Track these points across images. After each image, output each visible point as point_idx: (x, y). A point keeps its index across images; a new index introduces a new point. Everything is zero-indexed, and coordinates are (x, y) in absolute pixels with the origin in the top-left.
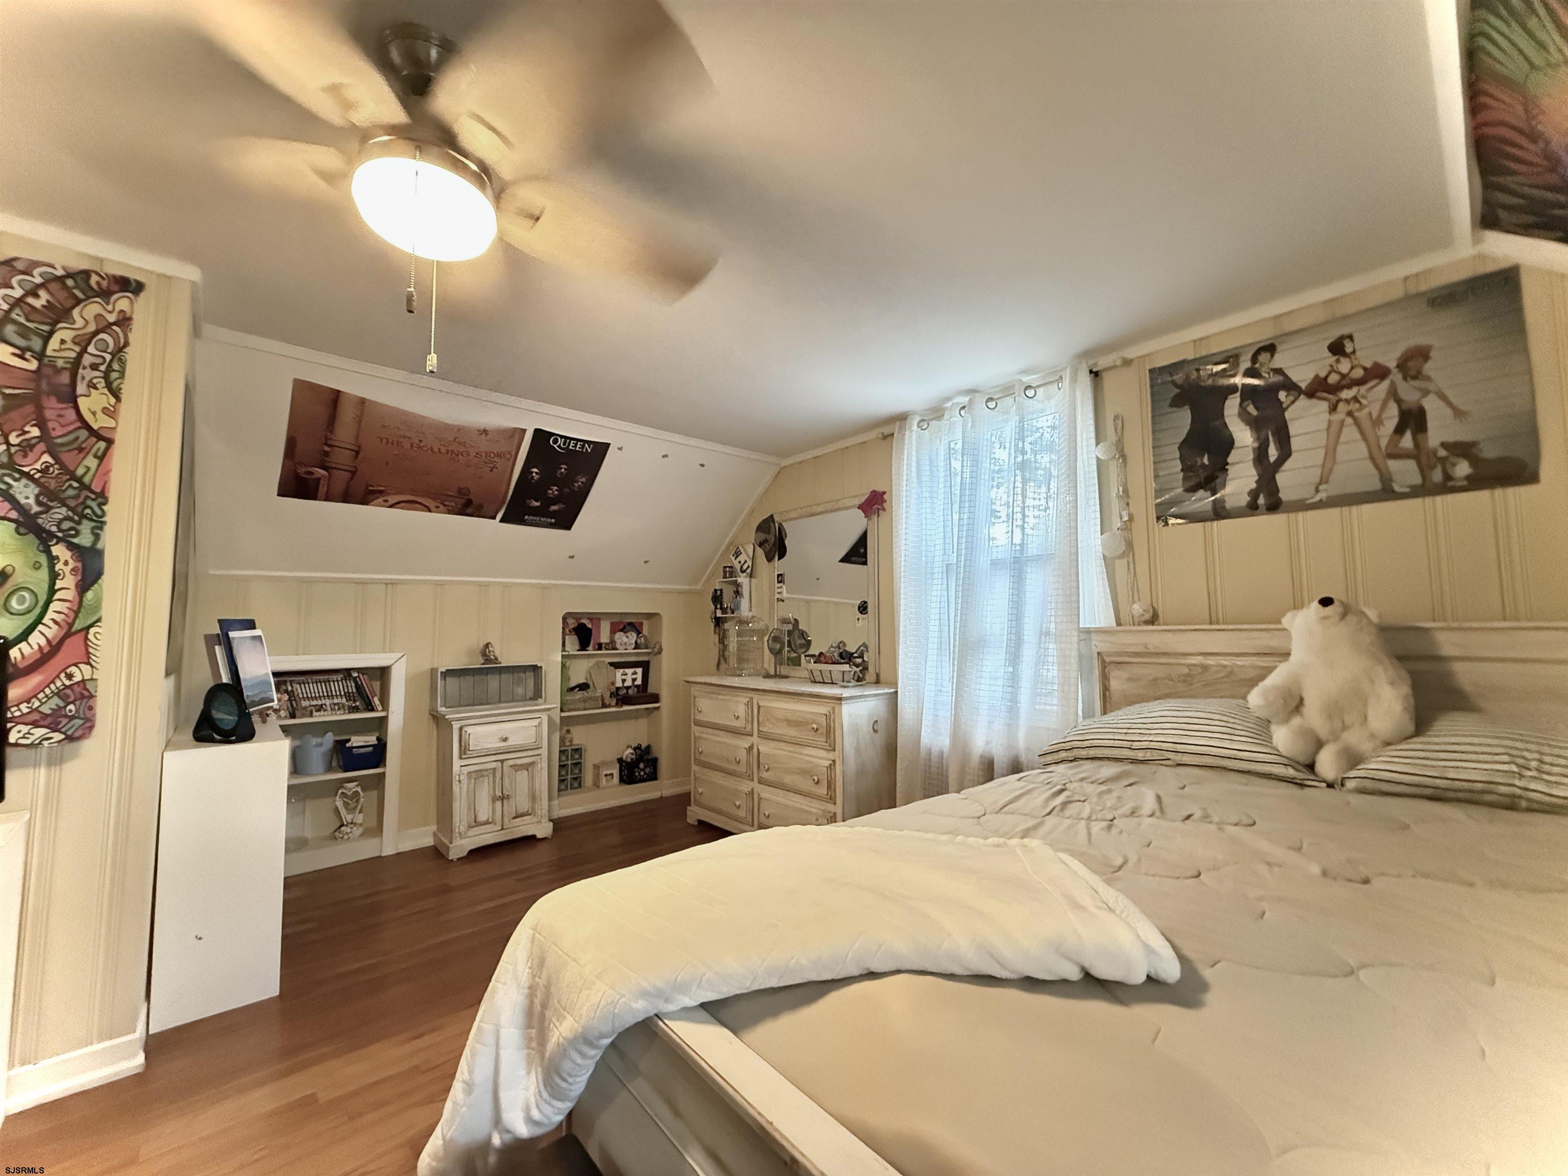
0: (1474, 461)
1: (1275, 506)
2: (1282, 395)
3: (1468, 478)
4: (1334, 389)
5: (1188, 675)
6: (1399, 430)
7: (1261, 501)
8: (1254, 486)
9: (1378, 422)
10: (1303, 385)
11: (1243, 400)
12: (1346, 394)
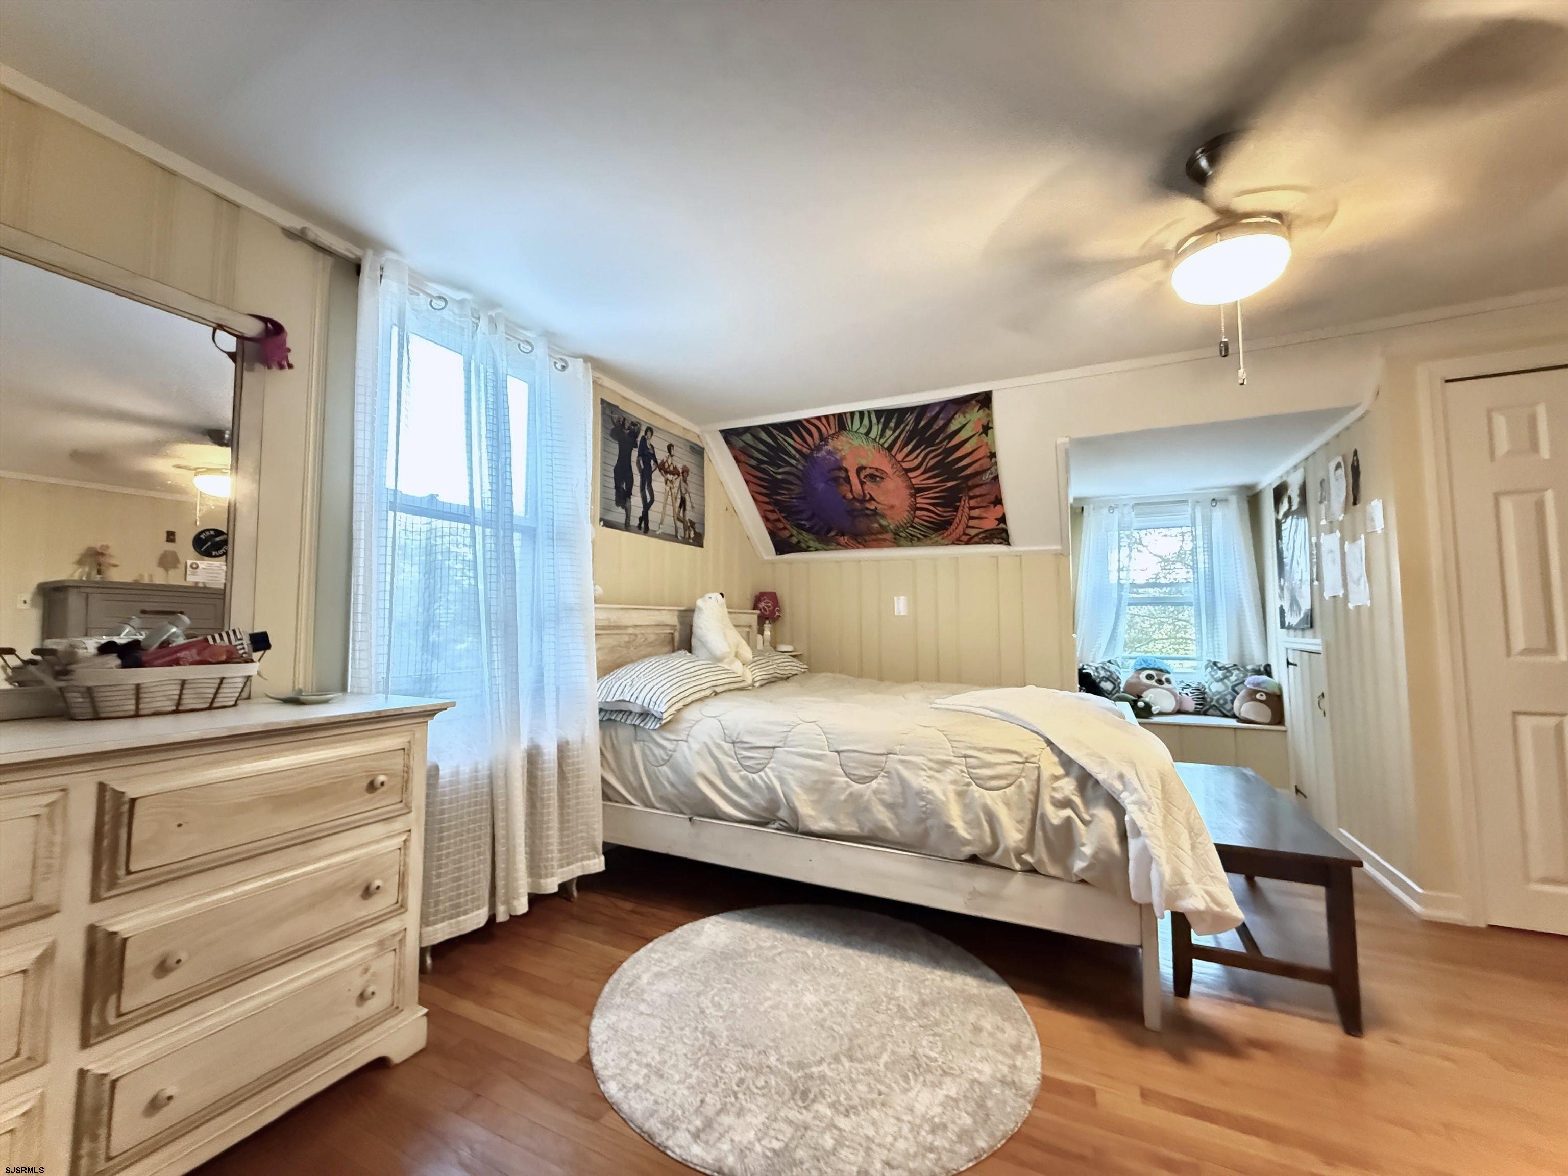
0: (695, 533)
1: (646, 531)
2: (652, 462)
3: (693, 539)
4: (666, 472)
5: (629, 642)
6: (680, 507)
7: (643, 525)
8: (641, 514)
9: (676, 498)
10: (659, 462)
11: (639, 456)
12: (670, 477)
